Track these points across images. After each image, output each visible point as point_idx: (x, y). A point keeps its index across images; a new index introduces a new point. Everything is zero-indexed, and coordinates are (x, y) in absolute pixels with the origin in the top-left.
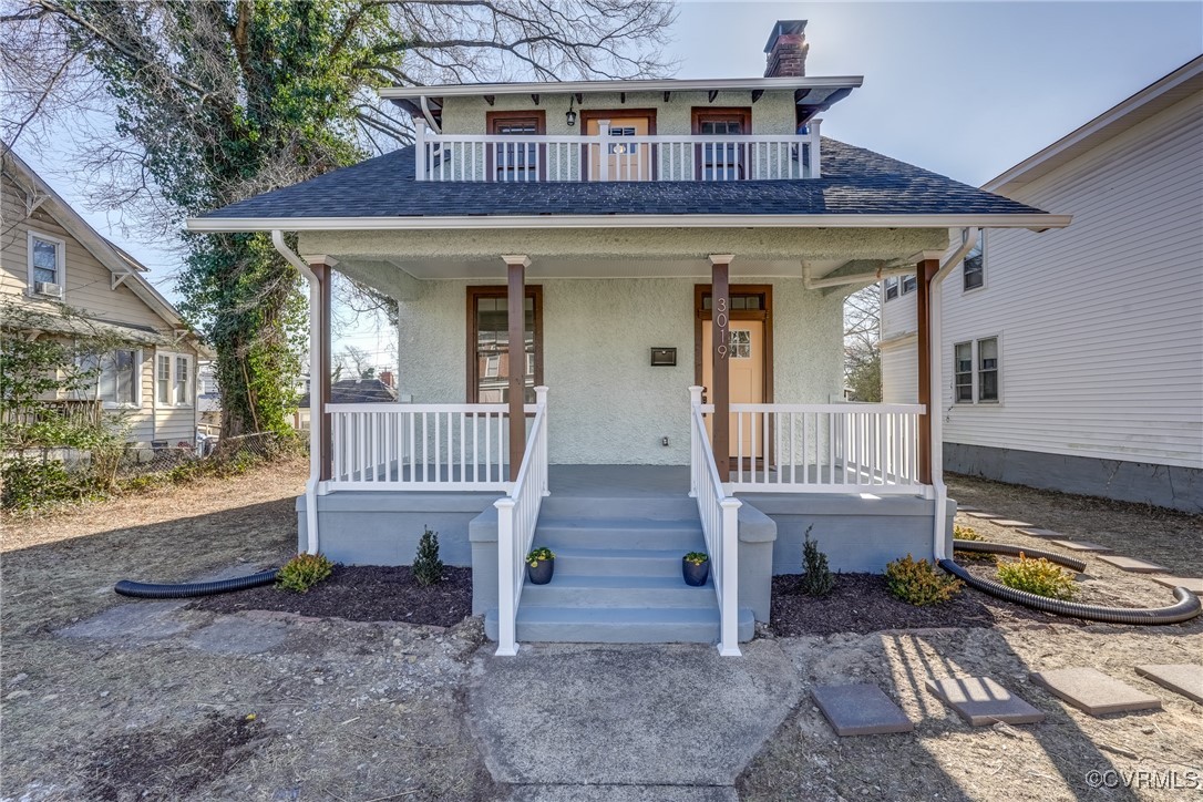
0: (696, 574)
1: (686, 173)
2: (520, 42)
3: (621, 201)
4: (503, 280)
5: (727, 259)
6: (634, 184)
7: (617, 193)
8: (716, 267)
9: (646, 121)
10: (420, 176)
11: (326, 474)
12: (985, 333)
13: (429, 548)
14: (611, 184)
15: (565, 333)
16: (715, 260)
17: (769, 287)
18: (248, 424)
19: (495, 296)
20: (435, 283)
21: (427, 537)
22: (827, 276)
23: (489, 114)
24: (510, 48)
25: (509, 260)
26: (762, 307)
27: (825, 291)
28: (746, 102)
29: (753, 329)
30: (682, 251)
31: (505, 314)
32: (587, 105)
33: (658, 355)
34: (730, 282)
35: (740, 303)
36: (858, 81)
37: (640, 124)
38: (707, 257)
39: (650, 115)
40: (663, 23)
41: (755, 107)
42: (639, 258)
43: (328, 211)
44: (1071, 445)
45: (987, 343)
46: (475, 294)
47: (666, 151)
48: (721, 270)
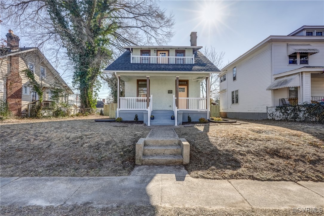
0: (173, 118)
1: (174, 62)
2: (142, 26)
3: (163, 68)
4: (146, 79)
5: (178, 77)
6: (165, 64)
7: (163, 67)
8: (177, 78)
9: (168, 52)
10: (131, 62)
11: (119, 108)
12: (236, 89)
13: (136, 117)
14: (162, 64)
15: (154, 88)
16: (177, 77)
17: (188, 80)
18: (86, 106)
19: (145, 81)
20: (131, 79)
21: (136, 115)
22: (197, 79)
23: (141, 50)
24: (140, 28)
25: (147, 76)
26: (187, 84)
27: (197, 81)
28: (185, 49)
29: (185, 87)
30: (172, 76)
31: (146, 84)
32: (157, 49)
33: (169, 91)
34: (179, 79)
35: (181, 83)
36: (202, 47)
37: (167, 53)
38: (176, 76)
39: (168, 51)
40: (172, 25)
41: (186, 50)
42: (166, 76)
43: (122, 70)
44: (248, 110)
45: (237, 91)
46: (138, 81)
47: (170, 59)
48: (178, 78)
